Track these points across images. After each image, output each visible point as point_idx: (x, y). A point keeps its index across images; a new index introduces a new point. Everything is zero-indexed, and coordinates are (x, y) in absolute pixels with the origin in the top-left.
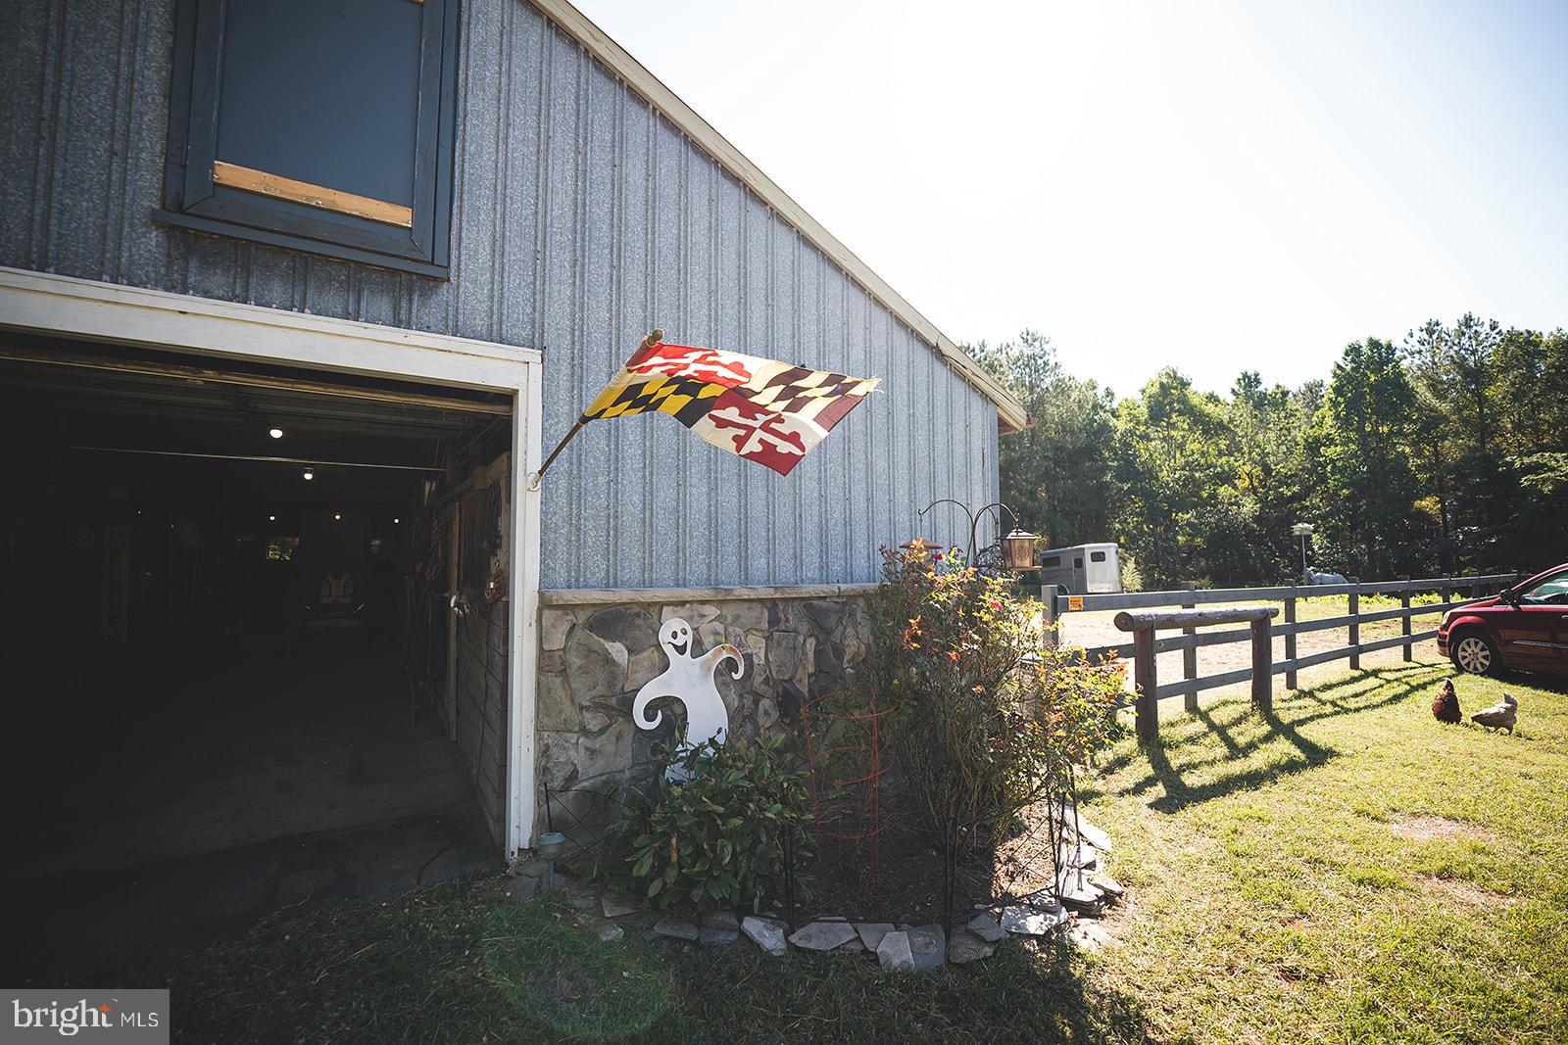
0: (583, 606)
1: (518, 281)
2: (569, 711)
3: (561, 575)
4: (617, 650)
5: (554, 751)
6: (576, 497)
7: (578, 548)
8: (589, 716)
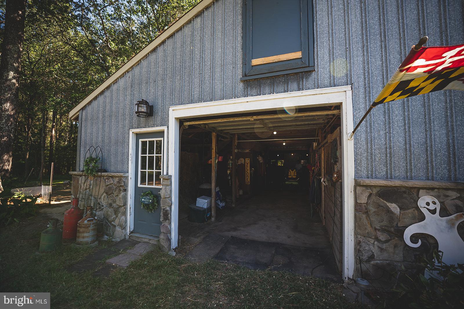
0: (375, 186)
1: (340, 62)
2: (369, 229)
3: (364, 173)
4: (394, 207)
5: (363, 245)
6: (370, 141)
7: (372, 162)
8: (379, 233)
